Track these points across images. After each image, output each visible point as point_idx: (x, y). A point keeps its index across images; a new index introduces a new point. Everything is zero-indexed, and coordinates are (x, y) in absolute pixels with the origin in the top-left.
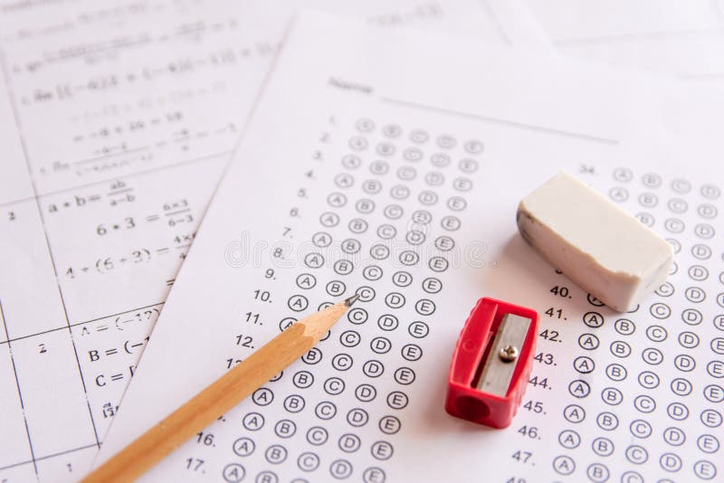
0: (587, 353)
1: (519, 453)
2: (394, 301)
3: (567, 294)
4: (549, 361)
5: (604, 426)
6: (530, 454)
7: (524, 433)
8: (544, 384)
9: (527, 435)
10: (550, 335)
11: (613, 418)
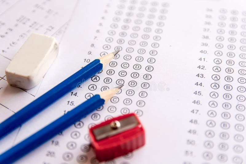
0: (217, 73)
1: (193, 110)
2: (139, 59)
3: (206, 53)
4: (202, 77)
5: (226, 99)
6: (198, 111)
7: (195, 103)
8: (201, 84)
9: (196, 104)
10: (201, 67)
11: (230, 95)
